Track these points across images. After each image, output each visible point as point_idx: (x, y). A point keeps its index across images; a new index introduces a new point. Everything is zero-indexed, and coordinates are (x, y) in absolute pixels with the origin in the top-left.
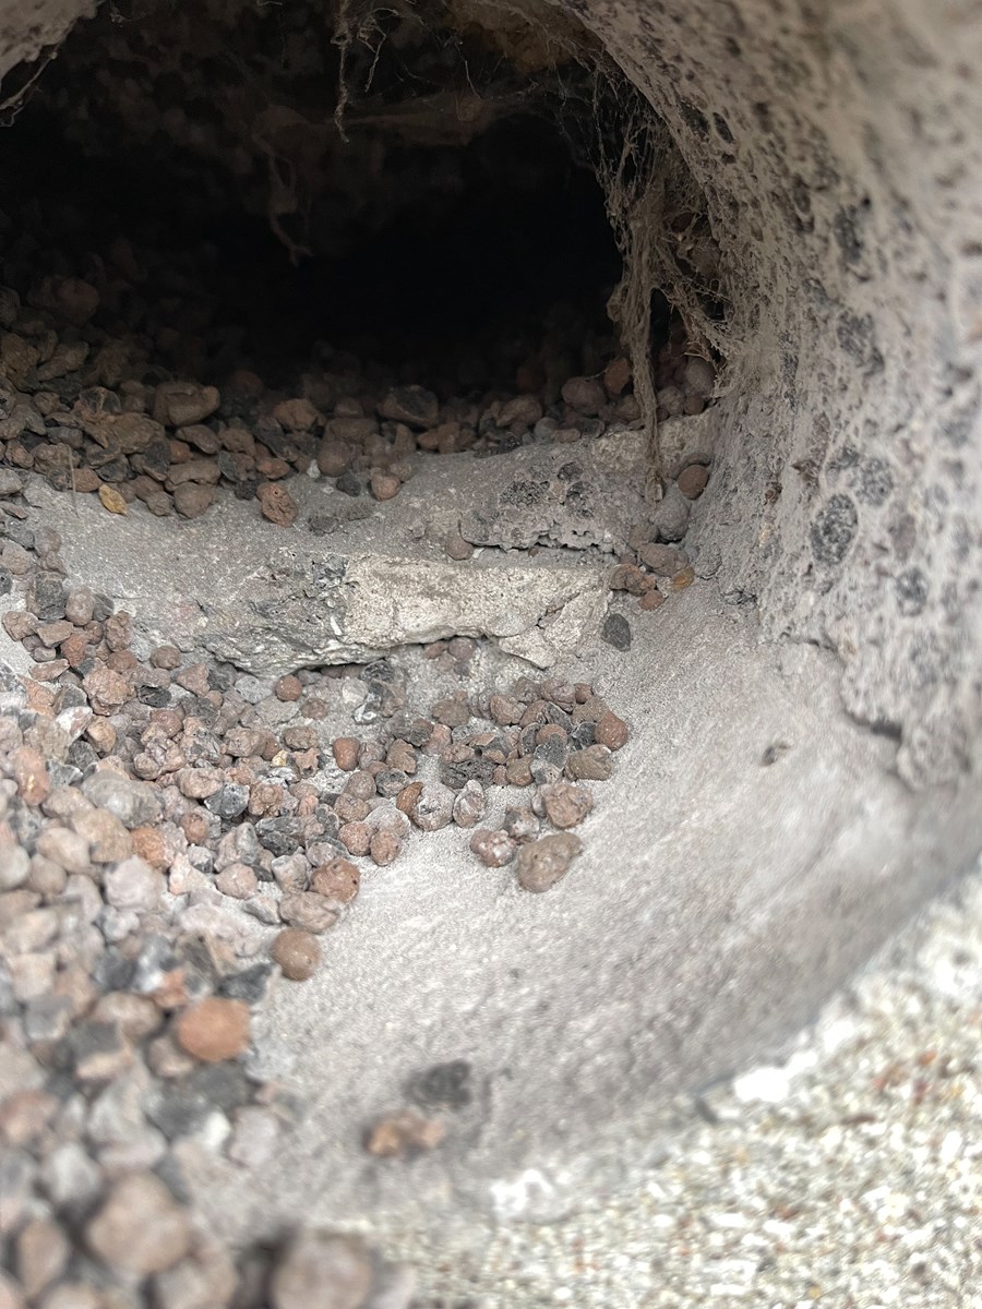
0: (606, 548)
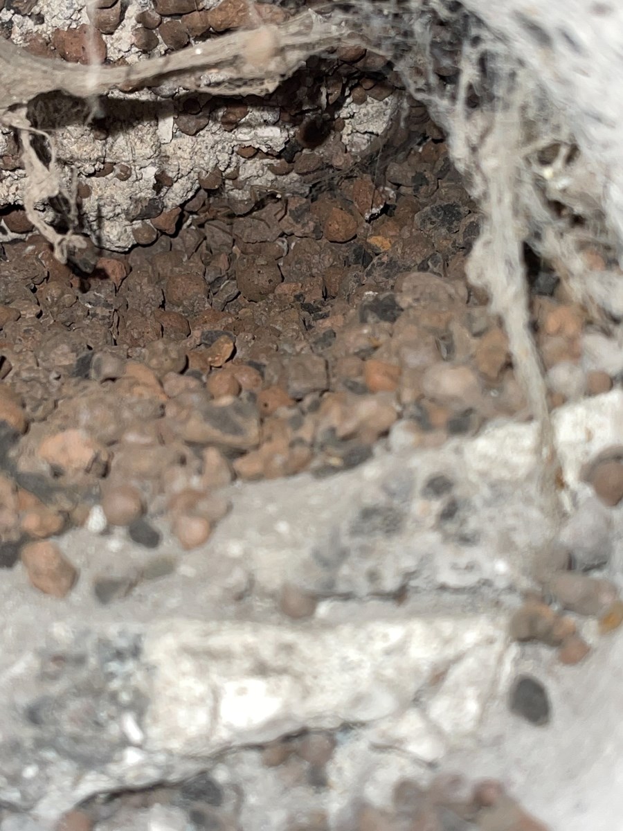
0: (501, 584)
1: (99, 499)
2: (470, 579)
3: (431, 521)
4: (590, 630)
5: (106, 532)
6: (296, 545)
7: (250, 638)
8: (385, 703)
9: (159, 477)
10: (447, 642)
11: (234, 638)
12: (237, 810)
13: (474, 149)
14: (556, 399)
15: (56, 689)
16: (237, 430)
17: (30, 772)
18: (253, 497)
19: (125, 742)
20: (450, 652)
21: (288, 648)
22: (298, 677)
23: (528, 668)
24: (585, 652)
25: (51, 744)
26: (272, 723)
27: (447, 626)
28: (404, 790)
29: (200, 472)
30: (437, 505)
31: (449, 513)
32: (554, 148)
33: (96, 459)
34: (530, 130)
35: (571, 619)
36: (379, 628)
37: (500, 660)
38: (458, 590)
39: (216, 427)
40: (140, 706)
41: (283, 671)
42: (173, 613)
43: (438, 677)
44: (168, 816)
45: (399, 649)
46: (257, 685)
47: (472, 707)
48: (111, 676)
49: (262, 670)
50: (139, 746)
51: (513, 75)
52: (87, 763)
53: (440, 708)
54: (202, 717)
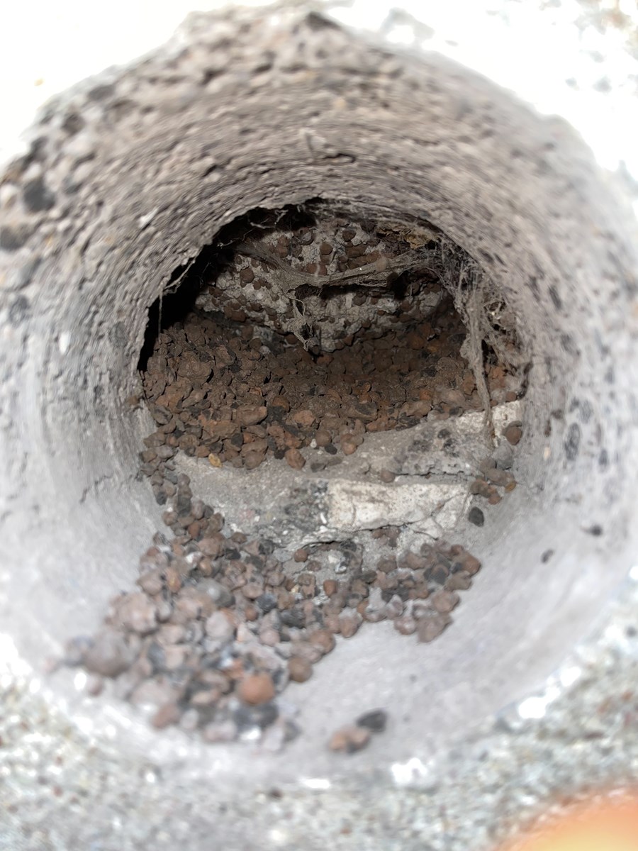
0: (467, 473)
1: (315, 436)
2: (456, 470)
3: (441, 447)
4: (501, 491)
5: (317, 448)
6: (388, 455)
7: (369, 488)
8: (419, 515)
9: (338, 429)
10: (445, 493)
11: (362, 487)
12: (362, 553)
13: (464, 304)
14: (493, 403)
15: (295, 501)
16: (368, 413)
17: (285, 532)
18: (372, 437)
19: (321, 524)
20: (446, 497)
21: (383, 493)
22: (386, 504)
23: (476, 504)
24: (500, 499)
25: (293, 523)
26: (376, 521)
27: (445, 487)
28: (425, 547)
29: (353, 428)
30: (443, 441)
31: (448, 444)
32: (496, 304)
33: (314, 422)
34: (487, 297)
35: (494, 487)
36: (418, 486)
37: (465, 501)
38: (450, 474)
39: (360, 411)
40: (326, 510)
41: (381, 501)
42: (339, 476)
43: (440, 506)
44: (336, 554)
45: (426, 495)
46: (370, 506)
47: (454, 518)
48: (316, 498)
49: (373, 500)
50: (325, 525)
51: (480, 276)
52: (306, 530)
53: (440, 518)
54: (350, 516)
